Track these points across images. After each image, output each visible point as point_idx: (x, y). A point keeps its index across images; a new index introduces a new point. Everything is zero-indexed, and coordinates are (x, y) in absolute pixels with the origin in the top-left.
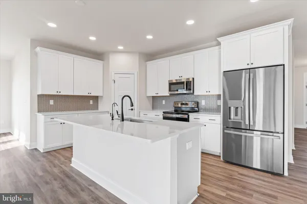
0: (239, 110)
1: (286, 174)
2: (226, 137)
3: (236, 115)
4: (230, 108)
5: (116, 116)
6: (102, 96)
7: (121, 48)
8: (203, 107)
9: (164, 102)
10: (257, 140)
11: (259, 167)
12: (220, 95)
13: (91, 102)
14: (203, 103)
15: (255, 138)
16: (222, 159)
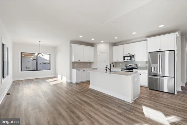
0: (156, 68)
1: (176, 93)
2: (150, 79)
3: (154, 70)
4: (151, 67)
5: (108, 70)
6: (93, 62)
7: (102, 42)
8: (139, 67)
9: (120, 64)
10: (166, 80)
11: (167, 92)
12: (147, 62)
13: (89, 64)
14: (139, 65)
15: (165, 80)
16: (148, 88)
